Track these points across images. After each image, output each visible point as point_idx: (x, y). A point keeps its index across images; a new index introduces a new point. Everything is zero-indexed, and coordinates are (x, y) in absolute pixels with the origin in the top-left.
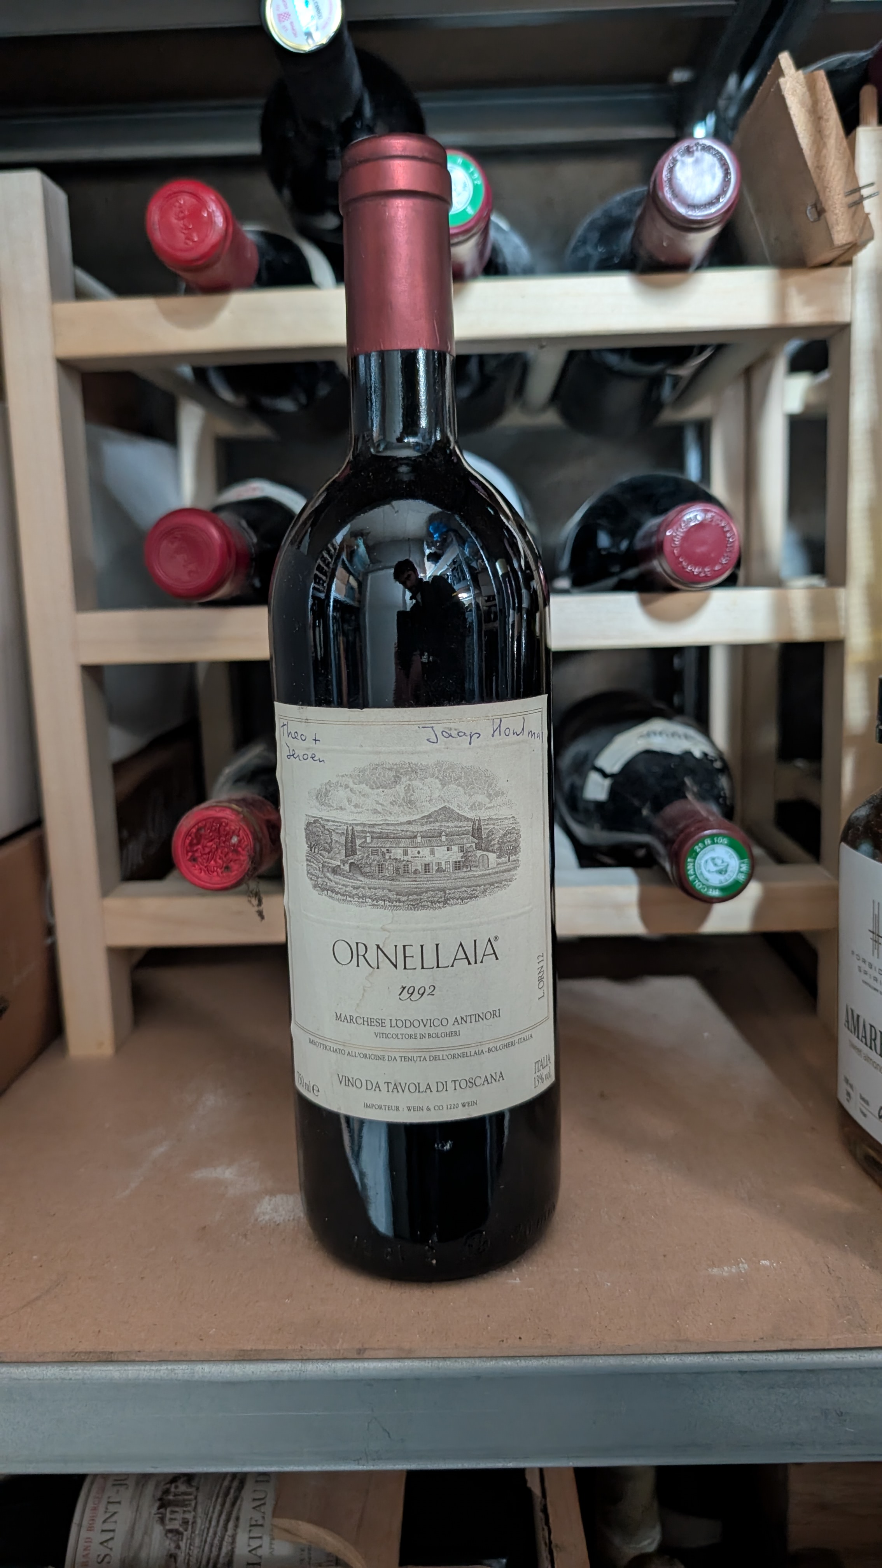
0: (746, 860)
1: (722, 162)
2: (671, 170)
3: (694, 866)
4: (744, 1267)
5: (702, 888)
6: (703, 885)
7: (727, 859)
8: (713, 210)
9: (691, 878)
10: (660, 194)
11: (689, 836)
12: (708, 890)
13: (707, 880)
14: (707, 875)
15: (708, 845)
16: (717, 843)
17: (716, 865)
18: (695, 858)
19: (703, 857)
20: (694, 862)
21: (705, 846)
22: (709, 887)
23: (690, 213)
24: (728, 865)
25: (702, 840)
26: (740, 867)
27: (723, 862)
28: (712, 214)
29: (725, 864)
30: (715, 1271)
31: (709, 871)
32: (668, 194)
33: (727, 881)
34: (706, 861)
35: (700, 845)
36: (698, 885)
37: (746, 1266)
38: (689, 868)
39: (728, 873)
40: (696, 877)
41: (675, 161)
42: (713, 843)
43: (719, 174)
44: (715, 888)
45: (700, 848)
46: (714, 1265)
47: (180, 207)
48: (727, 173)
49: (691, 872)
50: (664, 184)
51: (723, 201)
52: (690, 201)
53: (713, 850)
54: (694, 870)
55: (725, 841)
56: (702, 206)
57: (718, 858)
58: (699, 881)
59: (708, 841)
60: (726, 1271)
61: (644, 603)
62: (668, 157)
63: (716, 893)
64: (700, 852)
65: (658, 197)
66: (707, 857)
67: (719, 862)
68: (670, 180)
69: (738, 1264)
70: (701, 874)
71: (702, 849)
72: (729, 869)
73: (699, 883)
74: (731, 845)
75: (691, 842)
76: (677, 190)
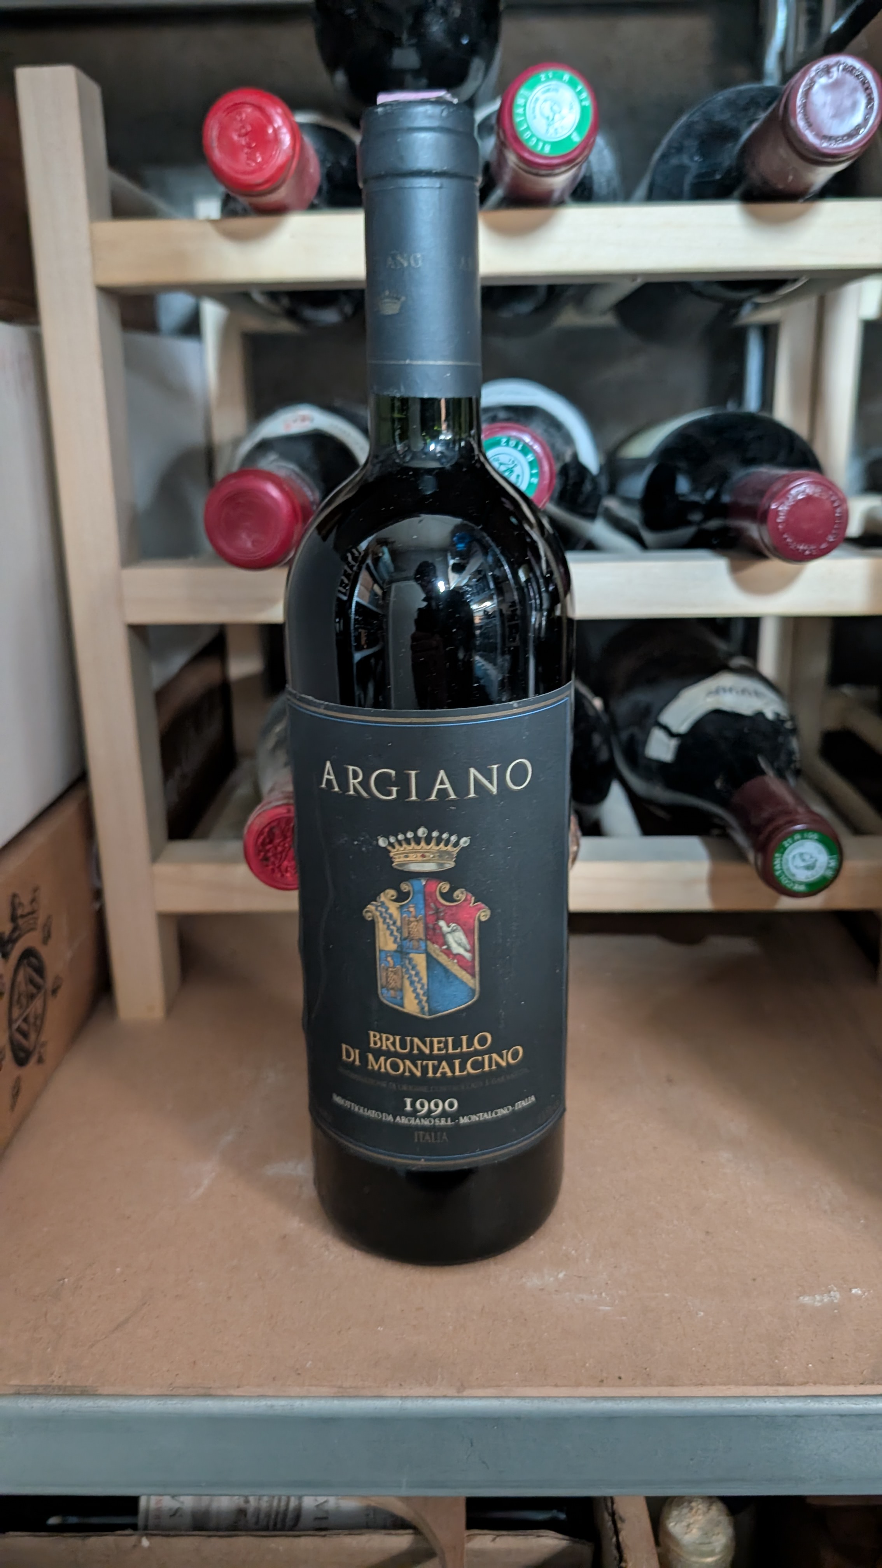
0: (835, 856)
1: (866, 85)
2: (807, 94)
3: (781, 860)
4: (836, 1295)
5: (787, 883)
6: (790, 880)
7: (816, 854)
8: (851, 142)
9: (777, 873)
10: (792, 121)
11: (778, 829)
12: (794, 886)
13: (794, 875)
14: (794, 870)
15: (798, 840)
16: (807, 838)
17: (804, 860)
18: (783, 853)
19: (791, 852)
20: (782, 857)
21: (794, 842)
22: (794, 882)
23: (825, 145)
24: (816, 861)
25: (791, 834)
26: (829, 863)
27: (811, 857)
28: (849, 147)
29: (813, 860)
30: (806, 1300)
31: (796, 867)
32: (801, 123)
33: (813, 876)
34: (794, 857)
35: (789, 840)
36: (784, 881)
37: (838, 1296)
38: (776, 863)
39: (817, 868)
40: (783, 872)
41: (812, 83)
42: (803, 838)
43: (863, 101)
44: (801, 883)
45: (788, 843)
46: (803, 1293)
47: (241, 120)
48: (870, 100)
49: (777, 867)
50: (798, 110)
51: (863, 132)
52: (826, 132)
53: (802, 845)
54: (781, 865)
55: (815, 836)
56: (838, 137)
57: (806, 853)
58: (786, 876)
59: (797, 836)
60: (816, 1301)
61: (735, 569)
62: (803, 77)
63: (802, 888)
64: (788, 846)
65: (789, 124)
66: (796, 852)
67: (807, 857)
68: (805, 106)
69: (830, 1292)
70: (788, 869)
71: (791, 844)
72: (818, 864)
73: (785, 878)
74: (821, 841)
75: (780, 836)
76: (811, 120)
